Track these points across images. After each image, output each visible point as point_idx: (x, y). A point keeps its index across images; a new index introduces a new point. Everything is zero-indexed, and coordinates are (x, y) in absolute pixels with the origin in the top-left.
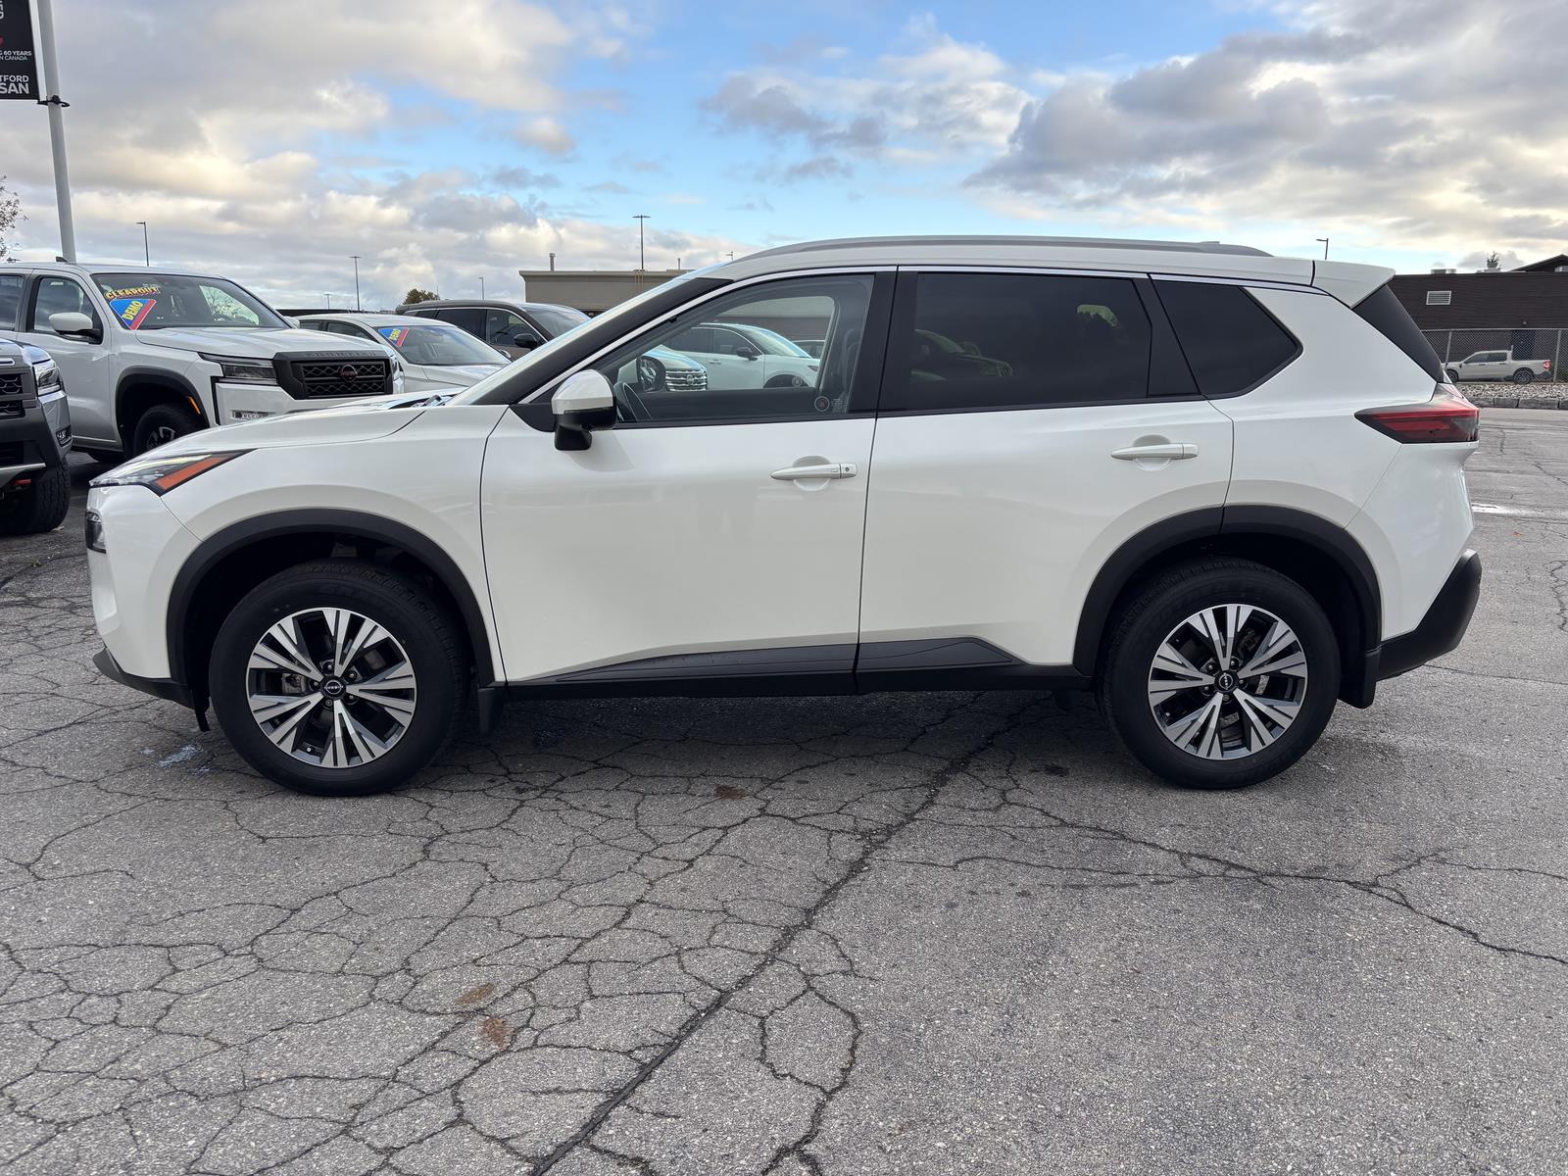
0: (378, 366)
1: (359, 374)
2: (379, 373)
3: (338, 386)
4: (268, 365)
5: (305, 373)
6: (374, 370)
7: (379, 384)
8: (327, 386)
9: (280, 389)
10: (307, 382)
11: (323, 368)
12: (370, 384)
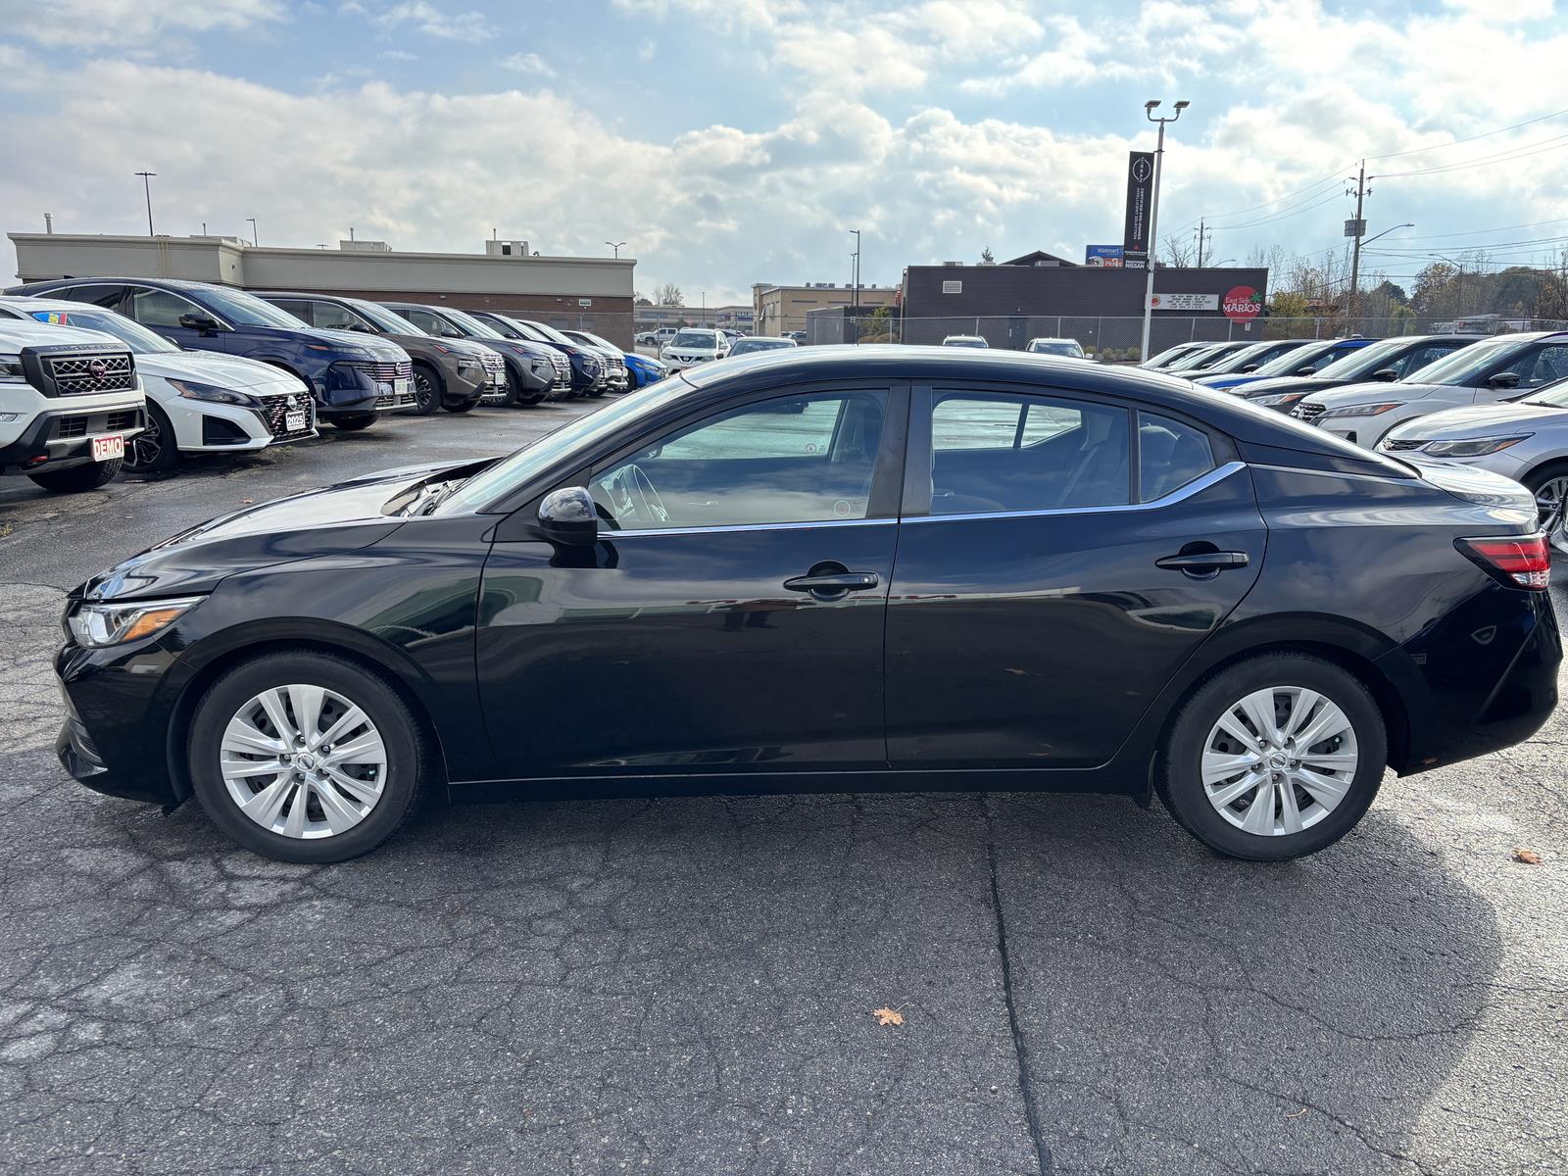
0: (123, 360)
1: (108, 369)
2: (124, 368)
3: (88, 382)
4: (17, 361)
5: (56, 369)
6: (119, 364)
7: (126, 379)
8: (78, 383)
9: (30, 388)
10: (58, 379)
11: (72, 363)
12: (118, 380)
